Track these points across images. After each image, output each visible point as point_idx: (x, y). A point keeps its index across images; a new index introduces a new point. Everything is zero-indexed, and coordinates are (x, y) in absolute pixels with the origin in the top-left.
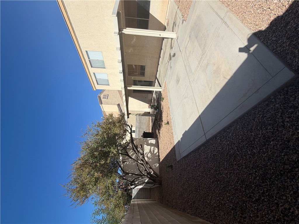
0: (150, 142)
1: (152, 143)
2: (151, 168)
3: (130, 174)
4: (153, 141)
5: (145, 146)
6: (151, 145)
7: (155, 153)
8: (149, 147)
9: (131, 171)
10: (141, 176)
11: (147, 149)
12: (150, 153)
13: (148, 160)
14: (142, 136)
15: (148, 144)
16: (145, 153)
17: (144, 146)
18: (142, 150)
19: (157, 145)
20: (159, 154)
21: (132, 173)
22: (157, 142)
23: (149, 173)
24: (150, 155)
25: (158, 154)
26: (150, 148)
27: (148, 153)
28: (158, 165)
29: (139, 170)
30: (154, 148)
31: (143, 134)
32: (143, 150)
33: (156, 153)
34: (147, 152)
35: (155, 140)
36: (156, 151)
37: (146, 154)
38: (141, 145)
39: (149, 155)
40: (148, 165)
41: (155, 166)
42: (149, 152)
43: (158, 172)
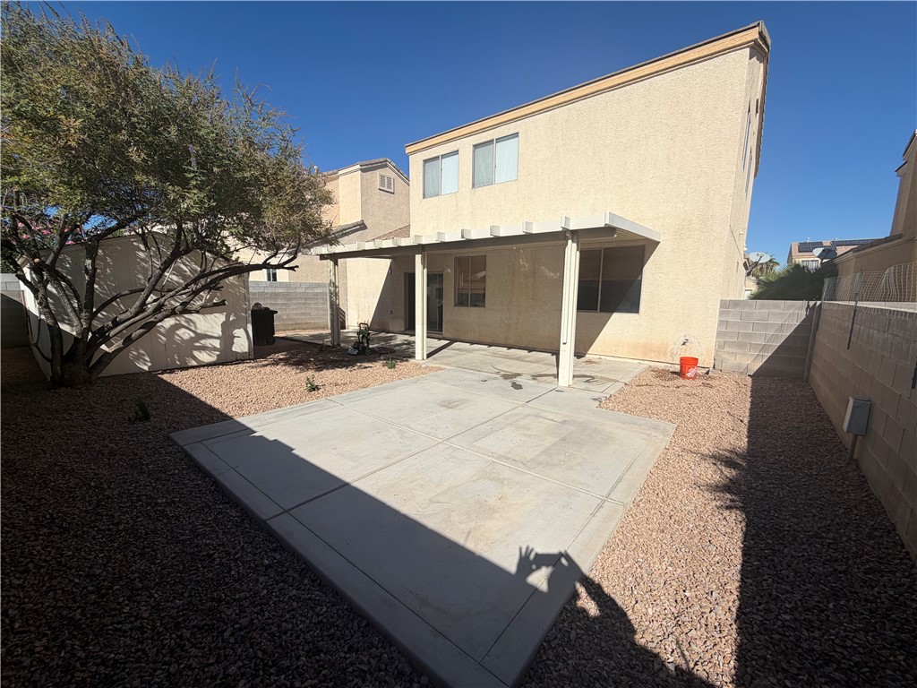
0: (239, 332)
1: (235, 340)
2: (128, 341)
3: (89, 262)
4: (242, 343)
5: (221, 318)
6: (227, 338)
7: (196, 353)
8: (218, 331)
9: (107, 265)
10: (89, 305)
11: (211, 324)
12: (192, 338)
13: (162, 330)
14: (257, 304)
15: (227, 327)
16: (194, 317)
17: (221, 312)
18: (202, 307)
19: (228, 358)
20: (193, 367)
21: (94, 269)
22: (239, 359)
23: (102, 335)
24: (186, 337)
25: (194, 363)
26: (216, 335)
27: (193, 329)
28: (146, 368)
29: (114, 299)
30: (215, 349)
31: (267, 309)
32: (203, 310)
33: (195, 358)
34: (198, 326)
35: (246, 350)
36: (204, 357)
37: (187, 322)
38: (222, 303)
39: (184, 334)
40: (142, 330)
41: (139, 357)
42: (199, 331)
43: (112, 369)
